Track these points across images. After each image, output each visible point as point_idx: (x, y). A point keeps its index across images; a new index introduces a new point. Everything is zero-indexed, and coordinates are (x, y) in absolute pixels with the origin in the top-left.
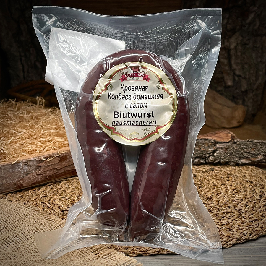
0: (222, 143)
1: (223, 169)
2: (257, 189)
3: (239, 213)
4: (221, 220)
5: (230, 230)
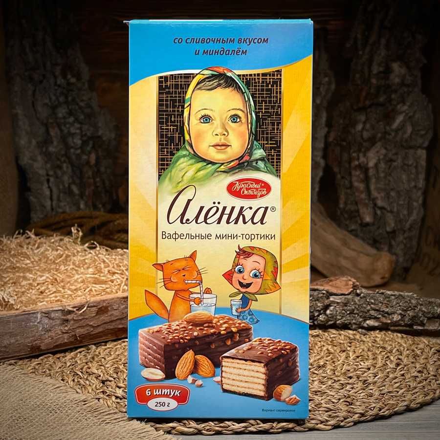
0: (339, 295)
2: (391, 355)
3: (366, 385)
4: (338, 392)
5: (350, 404)
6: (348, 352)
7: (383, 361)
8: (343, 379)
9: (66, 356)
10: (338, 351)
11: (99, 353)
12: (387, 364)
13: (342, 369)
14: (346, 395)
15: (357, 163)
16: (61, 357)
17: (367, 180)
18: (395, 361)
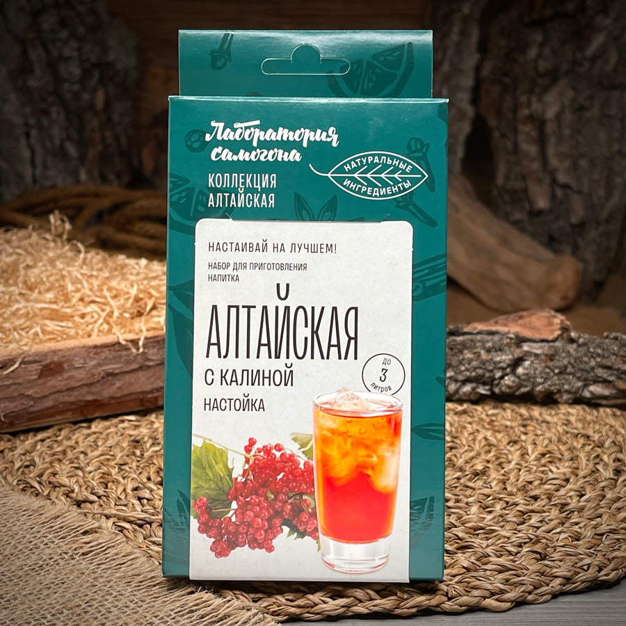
2: (605, 453)
3: (564, 515)
4: (515, 530)
5: (543, 557)
6: (524, 444)
7: (591, 465)
8: (522, 501)
9: (16, 447)
10: (505, 441)
11: (77, 443)
12: (598, 470)
13: (518, 480)
14: (531, 537)
15: (526, 112)
16: (6, 451)
17: (542, 140)
18: (612, 465)
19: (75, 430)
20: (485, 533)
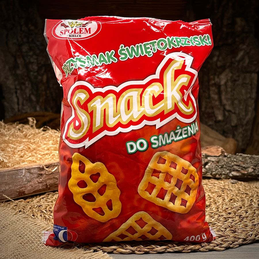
1: (216, 185)
2: (254, 199)
3: (241, 219)
4: (224, 223)
5: (235, 232)
6: (223, 197)
7: (249, 203)
8: (225, 214)
9: (33, 201)
10: (216, 196)
12: (252, 204)
13: (222, 208)
14: (230, 225)
16: (30, 202)
19: (54, 195)
20: (212, 225)
